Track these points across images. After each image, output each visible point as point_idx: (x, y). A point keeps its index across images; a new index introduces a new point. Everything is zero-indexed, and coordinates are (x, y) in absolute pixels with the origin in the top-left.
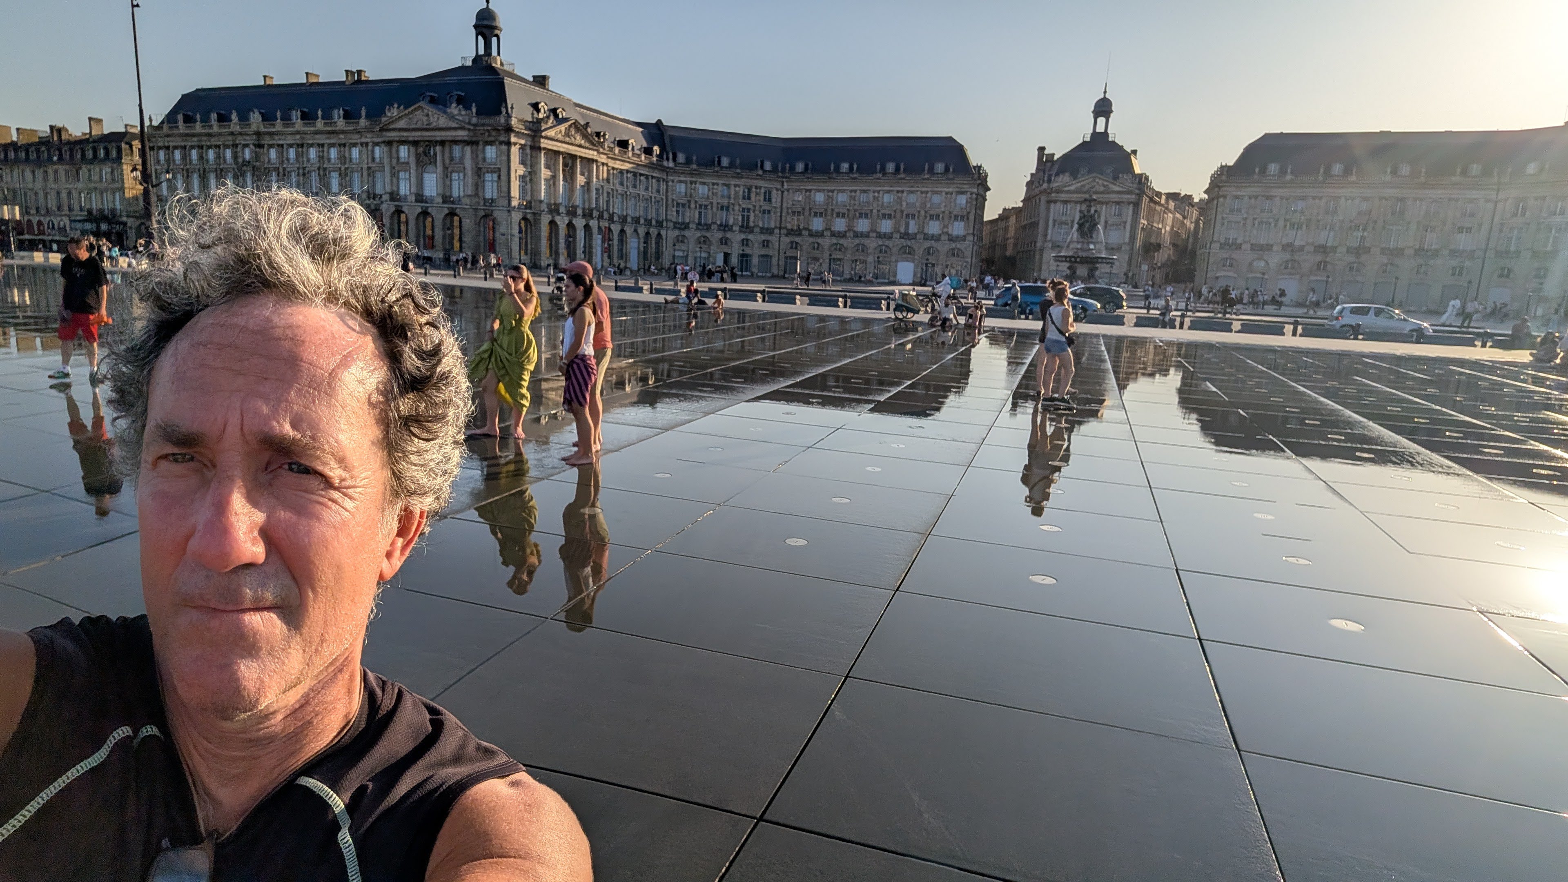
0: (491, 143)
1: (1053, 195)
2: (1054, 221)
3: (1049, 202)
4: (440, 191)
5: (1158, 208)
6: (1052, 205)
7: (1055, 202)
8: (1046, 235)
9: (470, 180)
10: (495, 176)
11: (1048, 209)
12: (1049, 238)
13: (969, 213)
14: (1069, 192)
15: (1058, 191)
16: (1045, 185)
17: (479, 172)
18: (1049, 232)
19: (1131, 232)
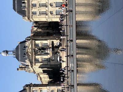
8: (46, 65)
12: (47, 63)
13: (40, 89)
19: (44, 40)
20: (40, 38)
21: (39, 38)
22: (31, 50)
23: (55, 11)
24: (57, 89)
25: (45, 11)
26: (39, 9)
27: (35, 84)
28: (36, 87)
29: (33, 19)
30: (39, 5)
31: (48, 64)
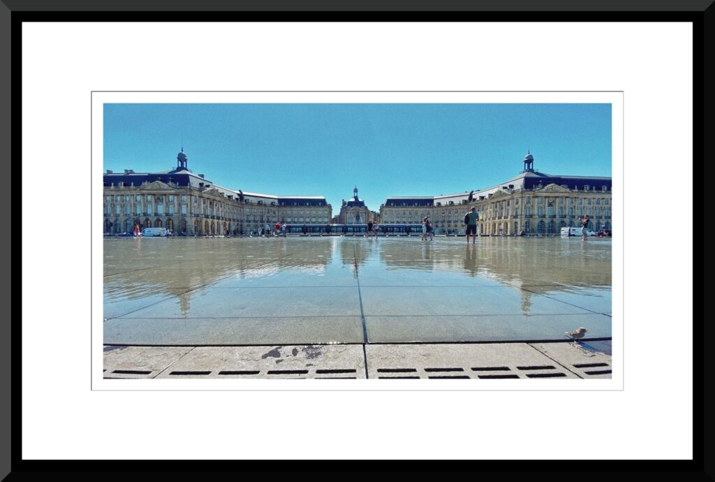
0: (183, 195)
1: (347, 212)
2: (348, 217)
4: (165, 211)
5: (370, 215)
9: (176, 208)
10: (185, 206)
11: (346, 215)
14: (351, 210)
16: (345, 210)
17: (180, 205)
21: (367, 216)
27: (332, 213)
28: (329, 213)
29: (381, 213)
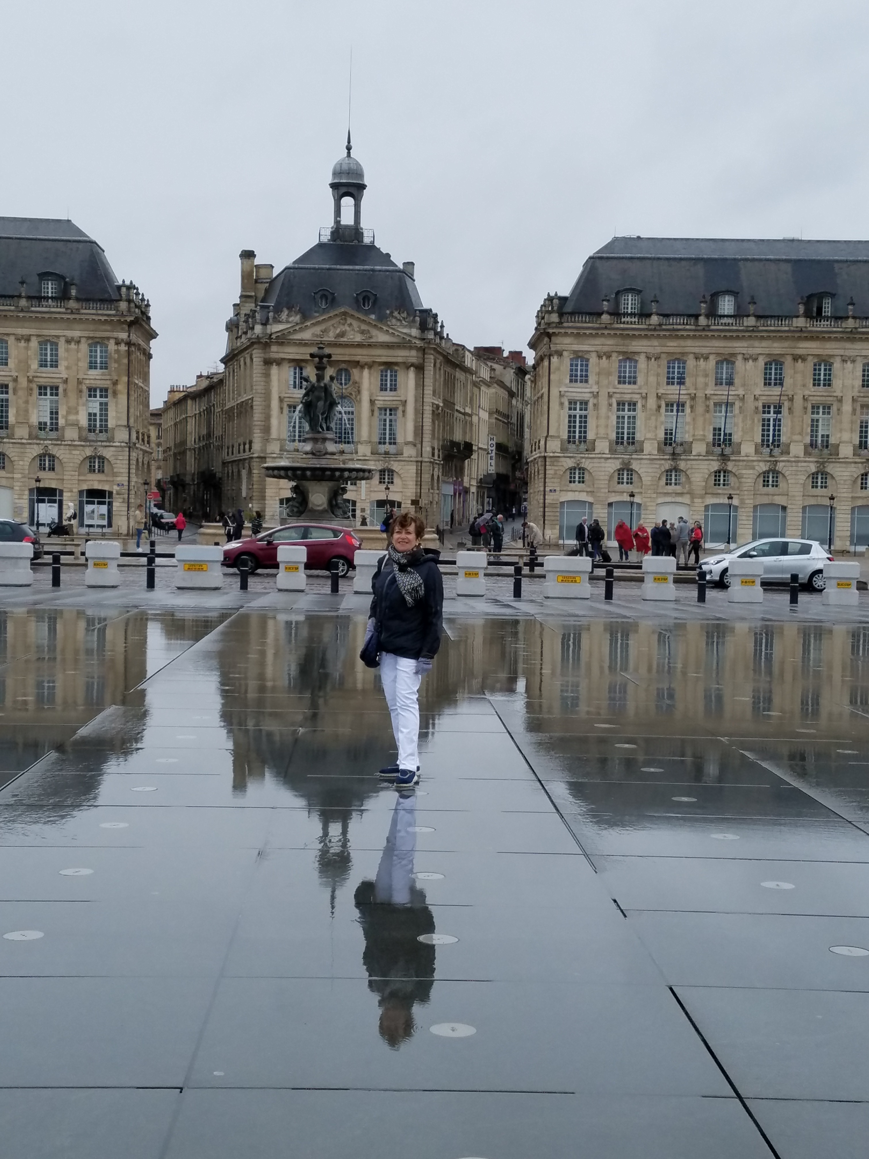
1: (274, 348)
2: (281, 400)
3: (268, 362)
5: (460, 375)
6: (274, 370)
7: (279, 362)
8: (267, 430)
11: (267, 375)
12: (274, 434)
13: (115, 383)
14: (302, 343)
15: (282, 340)
16: (258, 329)
18: (274, 422)
19: (416, 421)
20: (429, 398)
21: (428, 391)
22: (359, 338)
23: (583, 497)
24: (115, 489)
25: (590, 436)
26: (603, 400)
27: (150, 356)
28: (125, 361)
29: (546, 363)
30: (627, 397)
31: (266, 440)
